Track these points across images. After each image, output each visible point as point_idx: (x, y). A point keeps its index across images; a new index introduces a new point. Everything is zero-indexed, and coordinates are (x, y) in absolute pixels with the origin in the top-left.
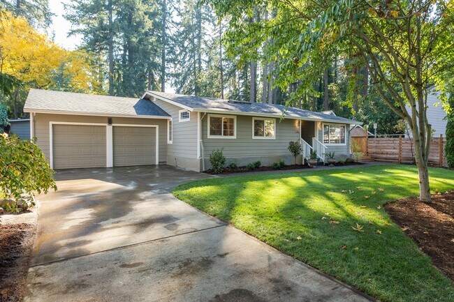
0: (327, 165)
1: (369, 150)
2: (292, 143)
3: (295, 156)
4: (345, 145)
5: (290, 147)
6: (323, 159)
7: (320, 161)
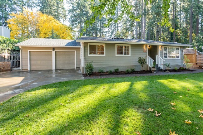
0: (165, 71)
1: (198, 62)
2: (140, 58)
3: (142, 65)
4: (179, 59)
5: (139, 60)
6: (162, 67)
7: (161, 69)
